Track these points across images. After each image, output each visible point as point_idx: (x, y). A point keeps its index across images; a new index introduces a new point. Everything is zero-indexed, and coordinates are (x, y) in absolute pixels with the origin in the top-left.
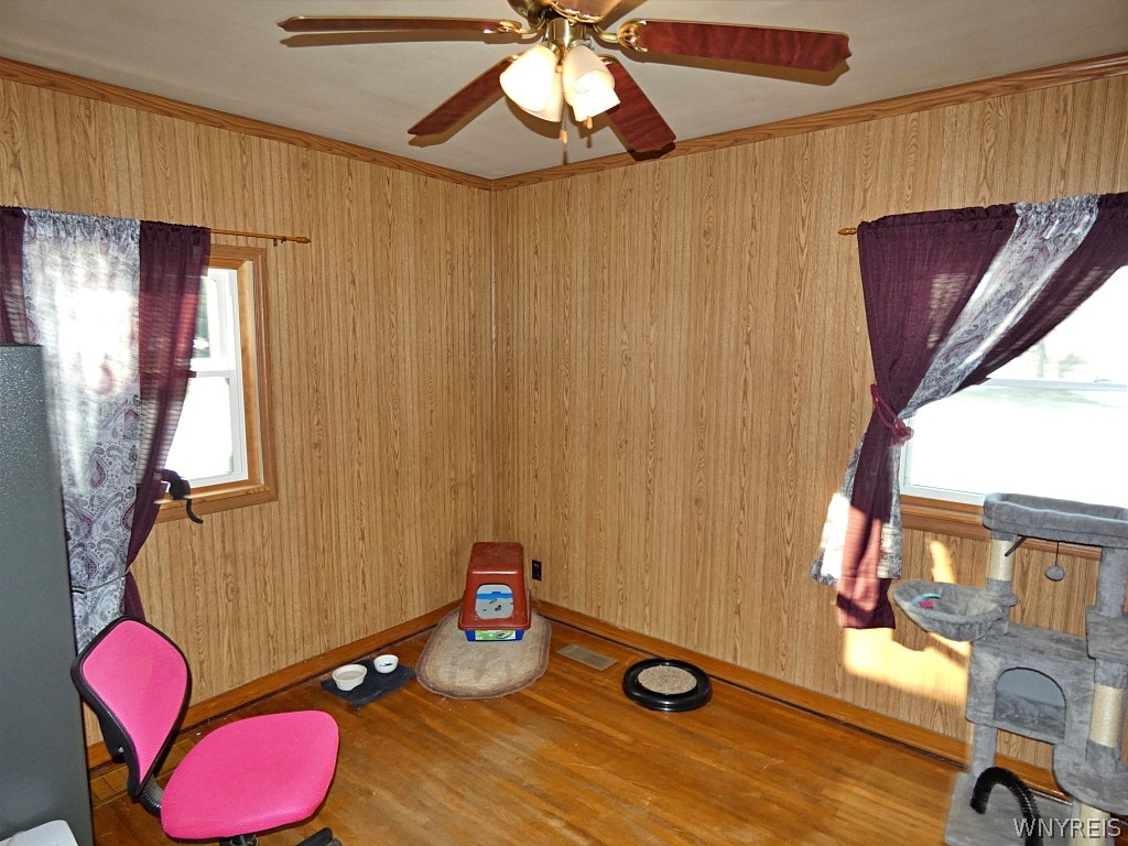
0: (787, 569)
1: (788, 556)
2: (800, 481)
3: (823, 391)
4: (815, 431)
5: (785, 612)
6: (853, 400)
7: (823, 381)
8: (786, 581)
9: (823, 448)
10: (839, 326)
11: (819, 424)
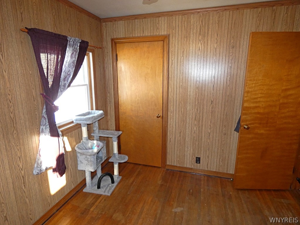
0: (24, 180)
1: (23, 175)
2: (21, 141)
3: (23, 99)
4: (23, 117)
5: (27, 198)
6: (34, 101)
7: (22, 95)
8: (25, 186)
9: (27, 123)
10: (23, 71)
11: (24, 114)
